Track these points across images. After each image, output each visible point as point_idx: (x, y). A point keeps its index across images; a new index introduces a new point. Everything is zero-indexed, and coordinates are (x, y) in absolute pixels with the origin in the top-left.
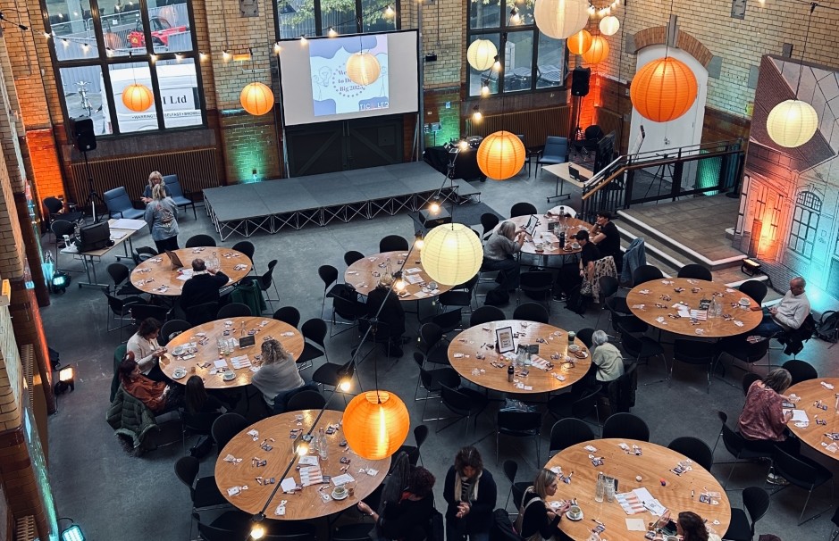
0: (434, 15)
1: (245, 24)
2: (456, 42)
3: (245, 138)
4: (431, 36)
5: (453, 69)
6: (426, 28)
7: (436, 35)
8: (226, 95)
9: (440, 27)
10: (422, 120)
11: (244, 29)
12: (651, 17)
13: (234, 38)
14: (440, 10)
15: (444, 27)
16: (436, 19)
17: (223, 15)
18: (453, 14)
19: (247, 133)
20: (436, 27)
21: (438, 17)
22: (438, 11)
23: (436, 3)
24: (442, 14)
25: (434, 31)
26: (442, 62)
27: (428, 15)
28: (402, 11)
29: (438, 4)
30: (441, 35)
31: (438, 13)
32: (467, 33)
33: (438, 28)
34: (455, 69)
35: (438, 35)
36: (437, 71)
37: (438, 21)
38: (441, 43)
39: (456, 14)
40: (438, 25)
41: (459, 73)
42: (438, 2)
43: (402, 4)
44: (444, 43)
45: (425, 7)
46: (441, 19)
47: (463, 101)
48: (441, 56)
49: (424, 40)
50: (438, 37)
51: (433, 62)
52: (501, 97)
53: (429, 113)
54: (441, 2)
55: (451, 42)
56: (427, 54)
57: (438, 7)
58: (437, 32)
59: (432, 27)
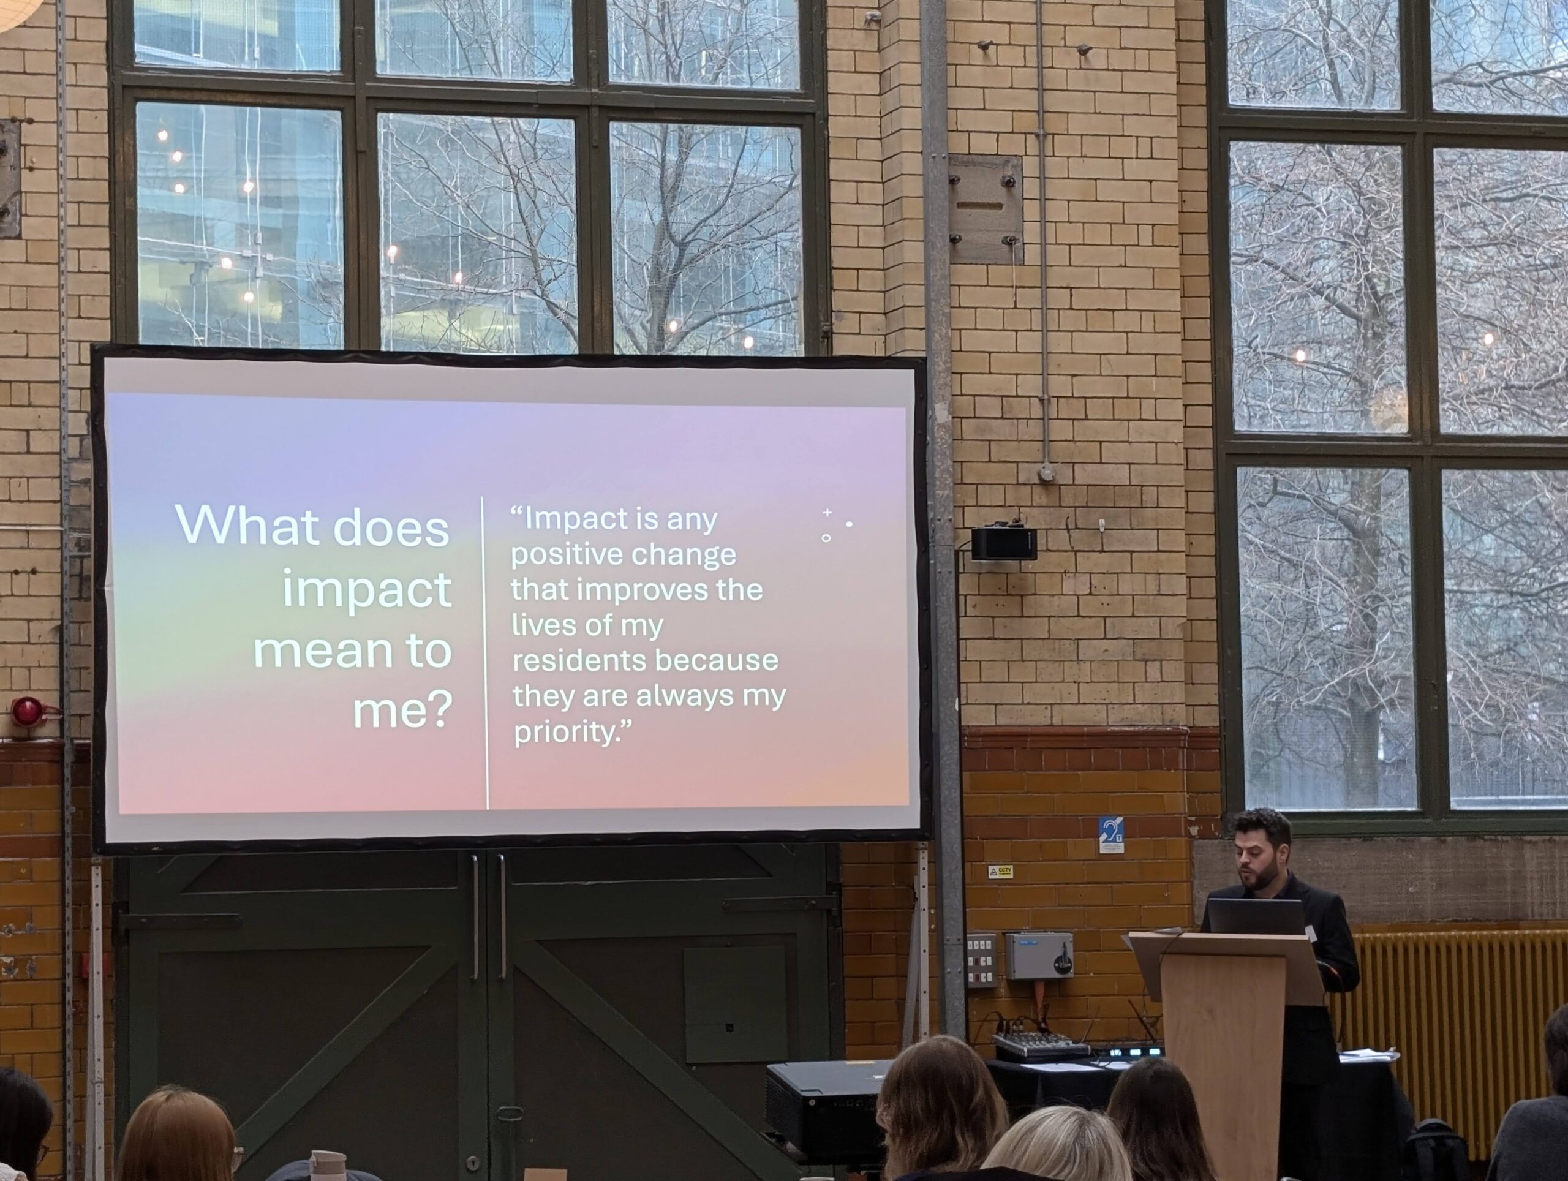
0: (1021, 320)
2: (1151, 475)
4: (1003, 429)
5: (1131, 628)
6: (973, 384)
7: (1034, 430)
9: (1058, 387)
10: (953, 901)
14: (1057, 298)
15: (1084, 387)
16: (1031, 342)
18: (1122, 320)
20: (1031, 385)
21: (1045, 331)
22: (1044, 298)
23: (1032, 254)
24: (1068, 320)
25: (1020, 408)
26: (1068, 586)
27: (986, 319)
28: (838, 301)
29: (1044, 266)
30: (1060, 430)
31: (1044, 309)
32: (1216, 450)
33: (1045, 387)
34: (1149, 629)
35: (1045, 431)
36: (1039, 629)
37: (1045, 354)
38: (1064, 476)
39: (1148, 326)
40: (1044, 374)
41: (1177, 650)
42: (1043, 254)
43: (838, 258)
44: (1083, 475)
45: (967, 273)
46: (1059, 343)
47: (1202, 836)
48: (1060, 539)
49: (967, 452)
50: (1046, 441)
51: (1012, 565)
52: (1440, 836)
53: (998, 872)
54: (1056, 255)
55: (1121, 475)
56: (978, 519)
57: (1044, 277)
58: (1037, 411)
59: (1007, 385)
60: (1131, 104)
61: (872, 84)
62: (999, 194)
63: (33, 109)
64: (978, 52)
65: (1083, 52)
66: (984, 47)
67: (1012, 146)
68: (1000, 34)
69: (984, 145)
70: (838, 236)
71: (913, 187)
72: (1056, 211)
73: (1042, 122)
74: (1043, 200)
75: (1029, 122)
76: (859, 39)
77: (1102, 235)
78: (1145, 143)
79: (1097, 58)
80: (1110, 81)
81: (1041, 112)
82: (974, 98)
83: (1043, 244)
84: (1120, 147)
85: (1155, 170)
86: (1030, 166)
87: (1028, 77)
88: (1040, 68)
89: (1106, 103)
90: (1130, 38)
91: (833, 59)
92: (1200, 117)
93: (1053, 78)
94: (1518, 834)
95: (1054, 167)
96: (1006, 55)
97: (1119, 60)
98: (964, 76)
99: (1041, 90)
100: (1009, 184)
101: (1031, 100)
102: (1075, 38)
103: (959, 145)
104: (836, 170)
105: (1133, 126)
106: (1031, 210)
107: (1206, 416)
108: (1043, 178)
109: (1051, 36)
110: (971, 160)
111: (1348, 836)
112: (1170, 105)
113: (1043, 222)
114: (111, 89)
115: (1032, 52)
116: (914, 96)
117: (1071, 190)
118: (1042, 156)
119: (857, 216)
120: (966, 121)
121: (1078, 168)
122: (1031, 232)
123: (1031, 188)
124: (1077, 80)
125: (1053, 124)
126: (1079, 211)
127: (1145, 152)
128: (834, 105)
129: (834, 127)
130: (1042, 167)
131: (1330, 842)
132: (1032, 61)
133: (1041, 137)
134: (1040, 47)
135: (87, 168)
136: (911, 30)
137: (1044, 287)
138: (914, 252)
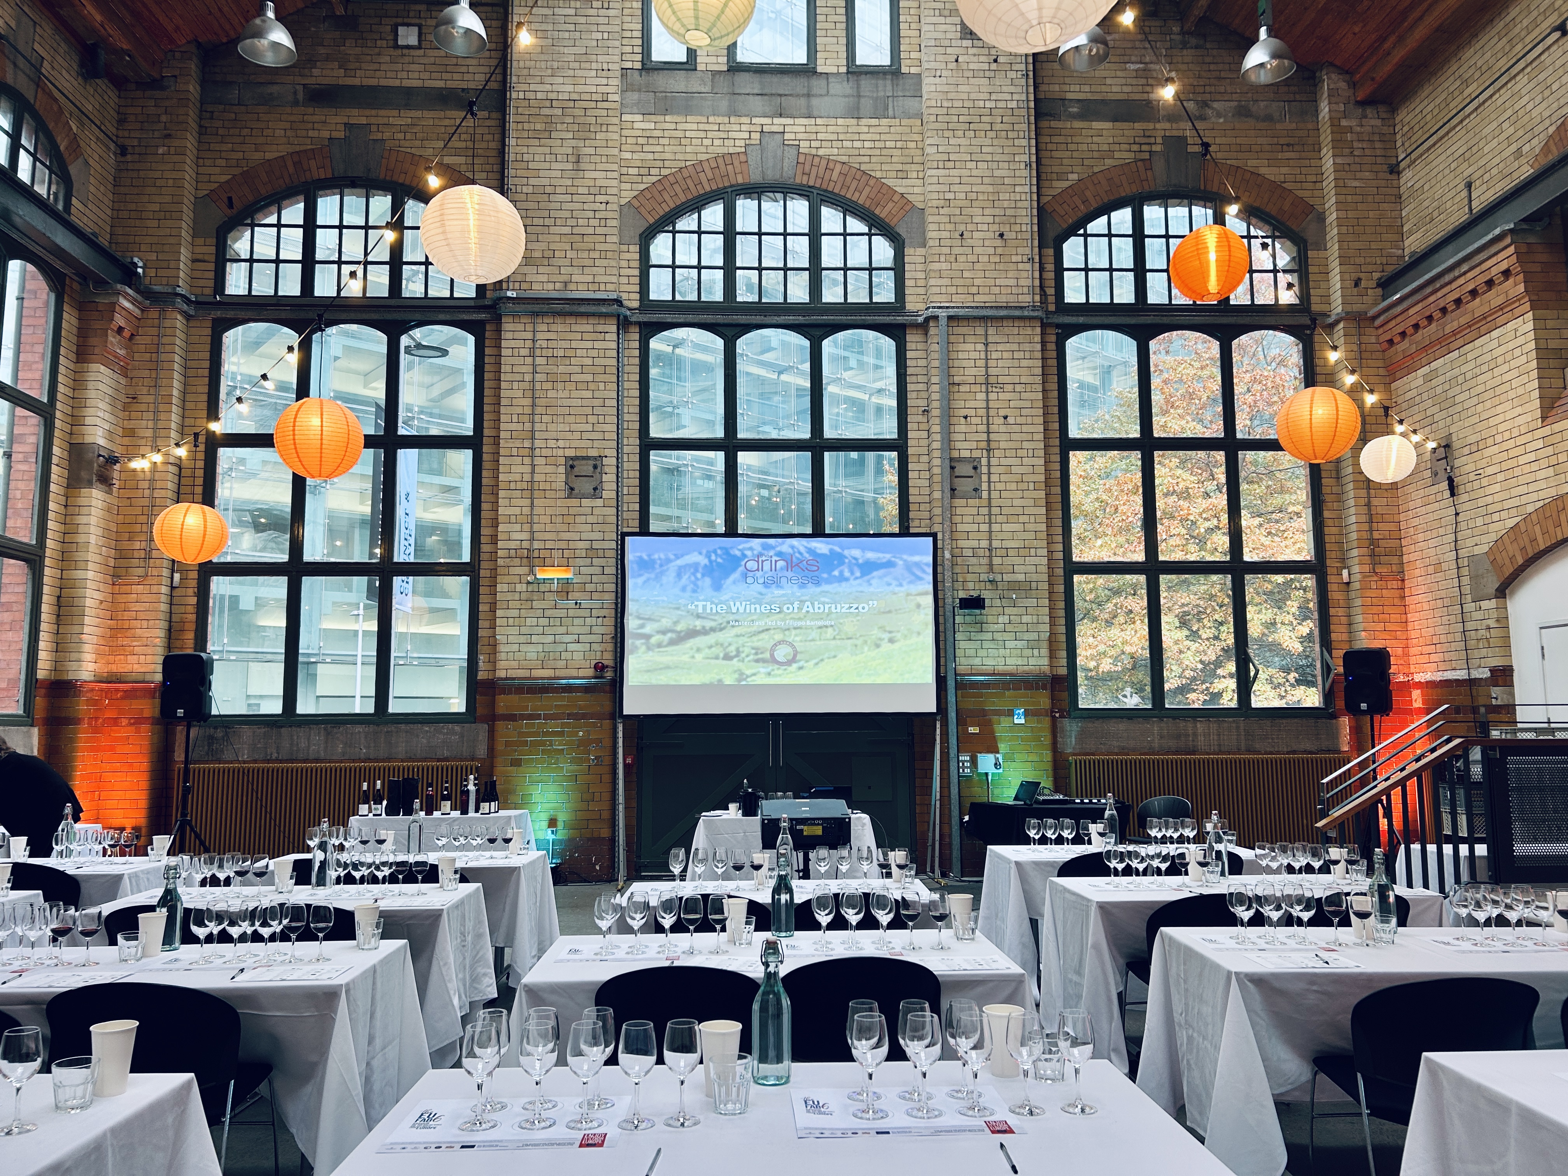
0: (980, 519)
1: (572, 511)
2: (1034, 577)
3: (543, 743)
4: (974, 560)
5: (1026, 636)
6: (961, 544)
7: (985, 561)
8: (515, 647)
9: (995, 544)
10: (953, 741)
11: (570, 519)
12: (1524, 489)
13: (547, 536)
14: (995, 510)
15: (1006, 544)
16: (984, 527)
17: (531, 490)
18: (1022, 519)
19: (547, 734)
20: (985, 544)
21: (990, 523)
22: (990, 511)
23: (985, 495)
24: (1000, 519)
25: (981, 552)
26: (1001, 619)
27: (967, 519)
28: (912, 515)
29: (990, 499)
30: (996, 561)
31: (990, 515)
32: (1064, 568)
33: (990, 545)
34: (1035, 636)
35: (991, 561)
36: (989, 636)
37: (990, 532)
38: (998, 578)
39: (1032, 520)
40: (990, 540)
41: (1045, 644)
42: (989, 494)
43: (912, 499)
44: (1006, 577)
45: (958, 502)
46: (996, 527)
47: (1060, 717)
48: (997, 602)
49: (957, 569)
50: (991, 565)
51: (977, 611)
52: (1161, 718)
53: (972, 730)
54: (995, 495)
55: (1021, 577)
56: (962, 595)
57: (990, 503)
58: (987, 554)
59: (975, 544)
60: (1025, 436)
61: (924, 434)
62: (971, 472)
63: (607, 452)
64: (963, 420)
65: (1005, 417)
66: (966, 417)
67: (976, 454)
68: (972, 412)
69: (966, 454)
70: (912, 491)
71: (937, 470)
72: (994, 478)
73: (989, 445)
74: (989, 473)
75: (984, 445)
76: (920, 418)
77: (1013, 486)
78: (1031, 452)
79: (1011, 420)
80: (1017, 428)
81: (989, 441)
82: (962, 437)
83: (989, 491)
84: (1020, 453)
85: (1035, 461)
86: (984, 461)
87: (983, 428)
88: (988, 424)
89: (1014, 437)
90: (1024, 412)
91: (910, 426)
92: (1057, 442)
93: (993, 428)
94: (1194, 718)
95: (994, 461)
96: (975, 420)
97: (1020, 420)
98: (957, 428)
99: (988, 433)
100: (975, 468)
101: (984, 437)
102: (1002, 413)
103: (955, 454)
104: (911, 466)
105: (1026, 445)
106: (985, 478)
107: (1060, 555)
108: (989, 466)
109: (992, 412)
110: (960, 460)
111: (1122, 718)
112: (1041, 436)
113: (989, 482)
114: (640, 446)
115: (984, 419)
116: (938, 437)
117: (1001, 470)
118: (989, 457)
119: (919, 483)
120: (958, 445)
121: (1004, 461)
122: (985, 486)
123: (984, 470)
124: (1003, 429)
125: (993, 445)
126: (1004, 478)
127: (1030, 454)
128: (910, 443)
129: (910, 451)
130: (989, 462)
131: (1114, 720)
132: (985, 422)
133: (988, 451)
134: (988, 416)
135: (632, 474)
136: (936, 412)
137: (990, 506)
138: (937, 495)
